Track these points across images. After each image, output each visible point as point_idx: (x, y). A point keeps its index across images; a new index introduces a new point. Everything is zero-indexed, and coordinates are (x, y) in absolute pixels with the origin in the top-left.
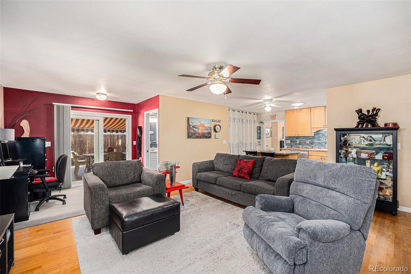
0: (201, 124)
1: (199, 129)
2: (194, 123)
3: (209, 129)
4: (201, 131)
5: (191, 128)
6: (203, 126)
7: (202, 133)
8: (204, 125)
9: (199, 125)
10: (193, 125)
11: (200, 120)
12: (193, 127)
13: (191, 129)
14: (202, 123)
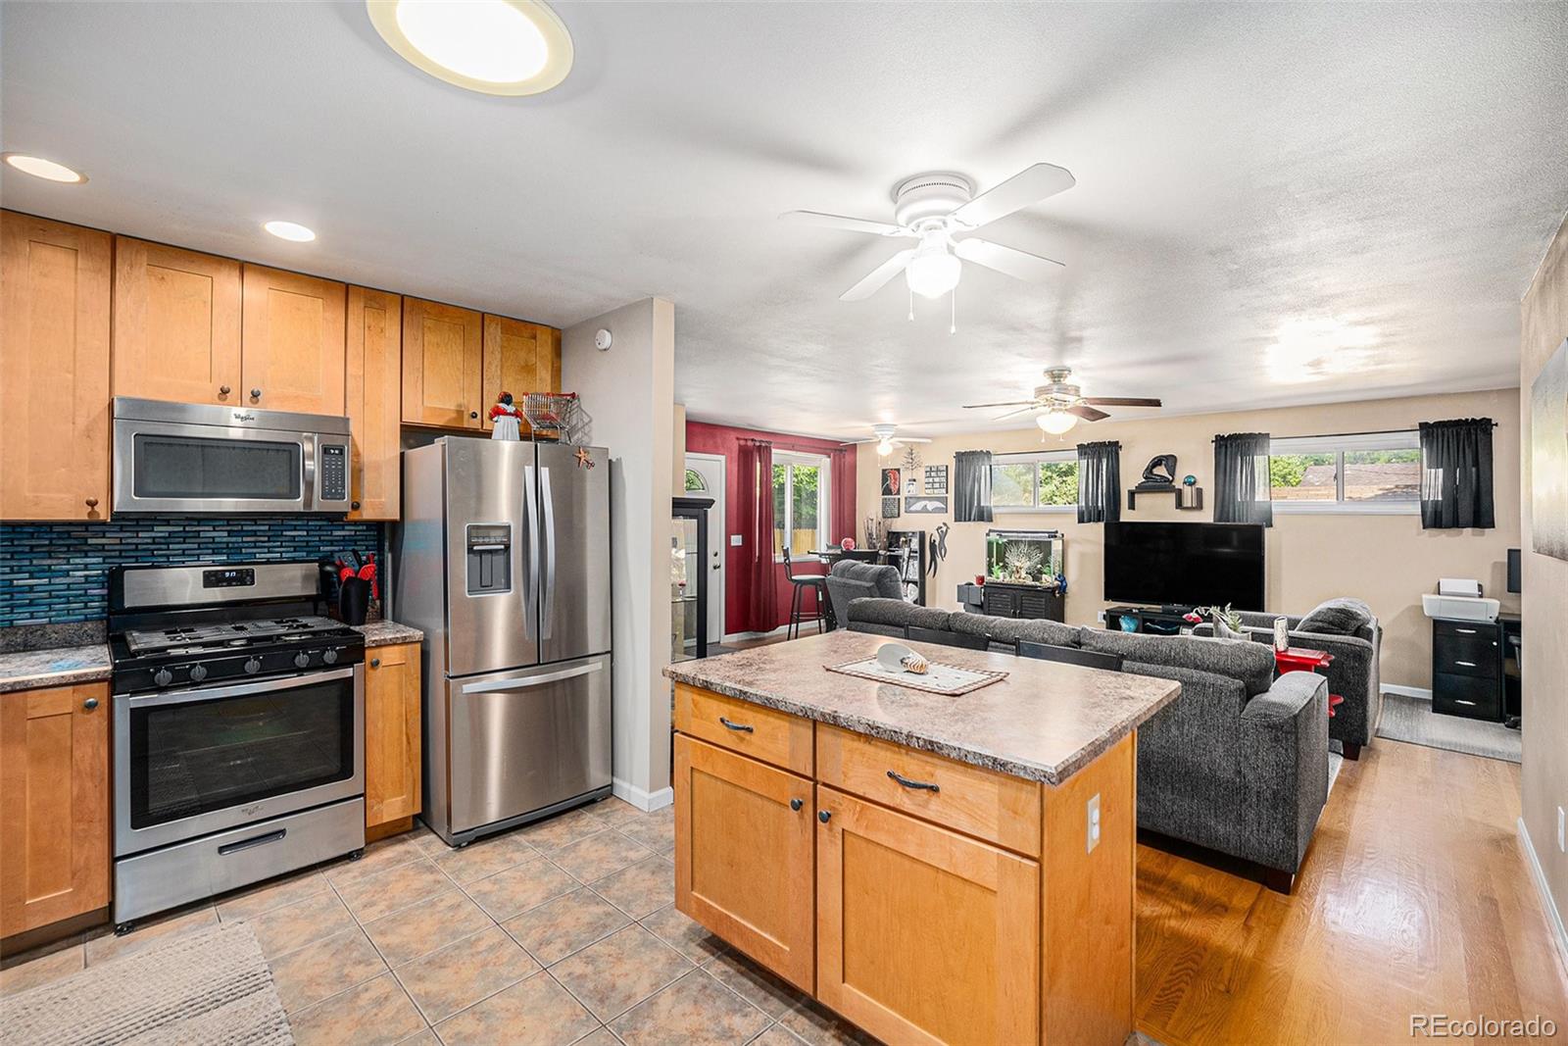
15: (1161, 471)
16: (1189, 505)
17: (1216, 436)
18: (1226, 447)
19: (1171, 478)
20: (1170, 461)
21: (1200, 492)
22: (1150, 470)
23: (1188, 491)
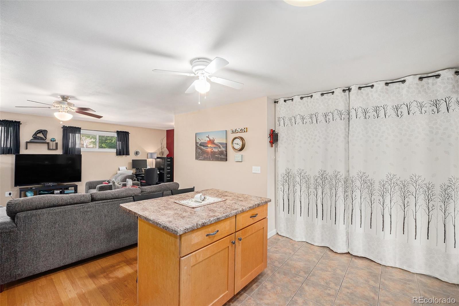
0: (210, 140)
1: (207, 147)
2: (201, 140)
3: (221, 147)
4: (211, 150)
5: (198, 146)
6: (212, 142)
7: (211, 152)
8: (214, 140)
9: (207, 142)
10: (201, 142)
11: (208, 134)
12: (200, 145)
13: (199, 148)
14: (211, 138)
15: (40, 135)
16: (52, 148)
17: (63, 126)
18: (67, 130)
19: (45, 139)
20: (44, 132)
21: (57, 144)
22: (36, 134)
23: (51, 143)
